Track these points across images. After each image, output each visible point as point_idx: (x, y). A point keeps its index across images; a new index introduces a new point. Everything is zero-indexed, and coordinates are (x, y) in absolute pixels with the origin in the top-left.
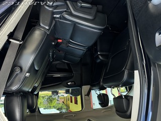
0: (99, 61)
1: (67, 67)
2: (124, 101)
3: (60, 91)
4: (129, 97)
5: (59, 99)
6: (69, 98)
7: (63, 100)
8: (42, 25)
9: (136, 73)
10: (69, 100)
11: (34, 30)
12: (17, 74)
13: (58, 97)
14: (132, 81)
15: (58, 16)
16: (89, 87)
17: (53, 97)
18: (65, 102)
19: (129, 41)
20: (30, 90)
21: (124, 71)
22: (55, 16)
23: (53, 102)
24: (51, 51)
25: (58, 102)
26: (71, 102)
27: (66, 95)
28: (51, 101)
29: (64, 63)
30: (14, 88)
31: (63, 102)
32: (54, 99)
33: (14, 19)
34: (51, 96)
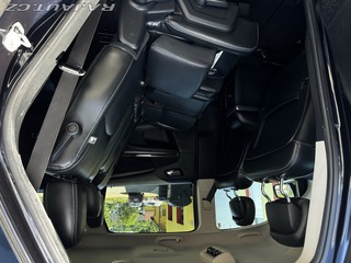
0: (236, 125)
1: (166, 139)
2: (290, 208)
3: (146, 194)
4: (300, 202)
5: (144, 212)
6: (164, 211)
7: (152, 214)
8: (123, 40)
9: (320, 146)
10: (164, 215)
11: (108, 50)
12: (72, 138)
13: (143, 206)
14: (309, 166)
15: (156, 24)
16: (211, 182)
17: (132, 205)
18: (156, 219)
19: (307, 82)
20: (92, 178)
21: (292, 145)
22: (150, 23)
23: (131, 217)
24: (137, 100)
25: (142, 218)
26: (170, 218)
27: (159, 203)
28: (127, 214)
29: (161, 128)
30: (66, 165)
31: (152, 219)
32: (132, 211)
33: (71, 25)
34: (127, 204)
